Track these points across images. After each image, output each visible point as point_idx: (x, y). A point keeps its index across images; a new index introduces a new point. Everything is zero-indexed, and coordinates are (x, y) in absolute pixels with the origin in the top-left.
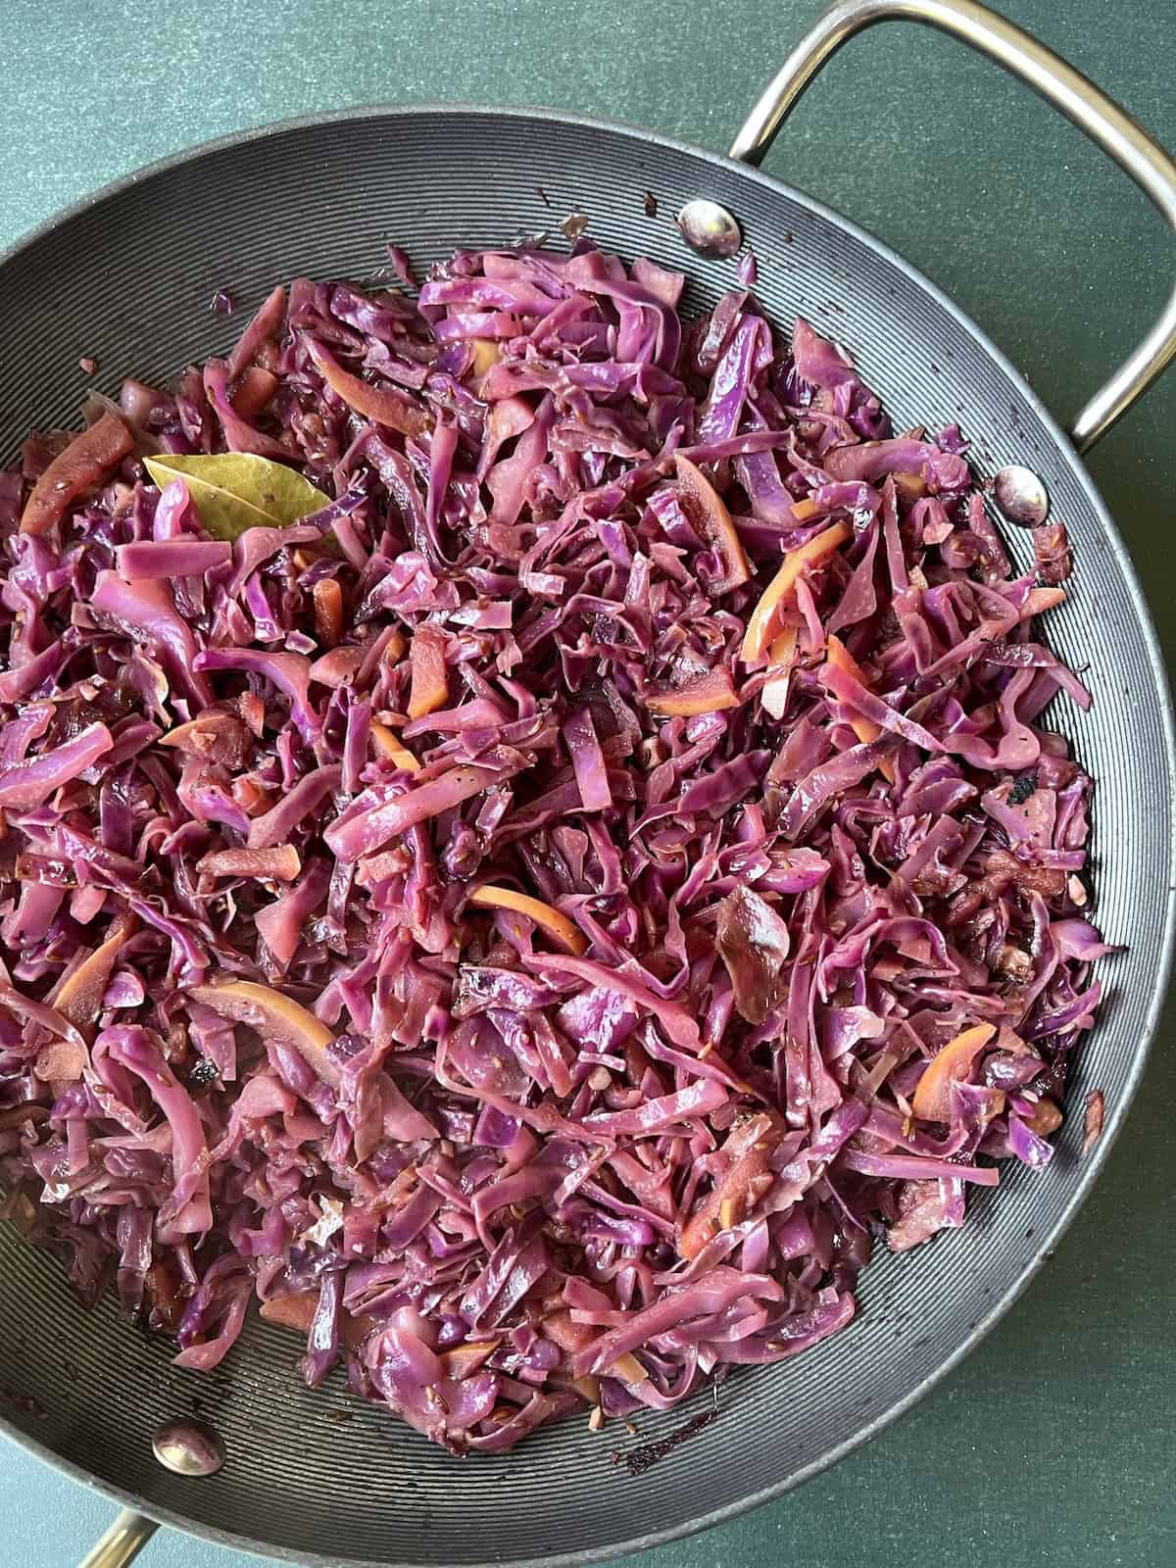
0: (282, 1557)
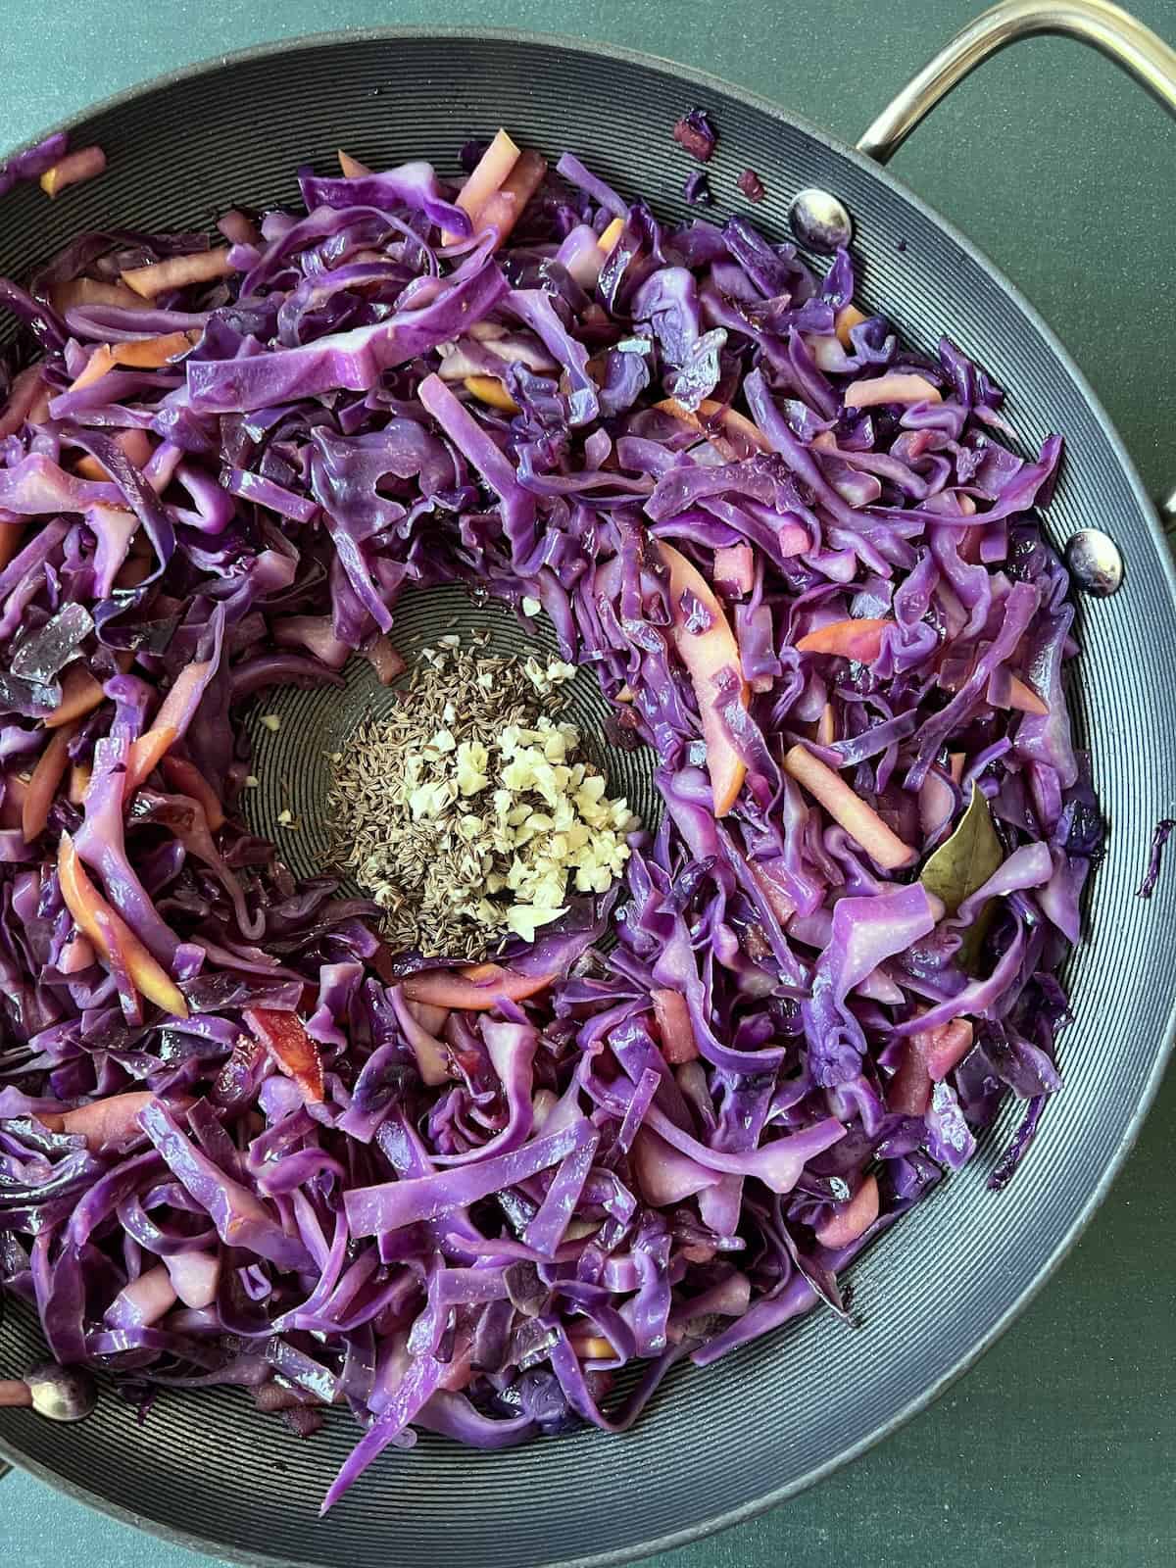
0: (133, 1524)
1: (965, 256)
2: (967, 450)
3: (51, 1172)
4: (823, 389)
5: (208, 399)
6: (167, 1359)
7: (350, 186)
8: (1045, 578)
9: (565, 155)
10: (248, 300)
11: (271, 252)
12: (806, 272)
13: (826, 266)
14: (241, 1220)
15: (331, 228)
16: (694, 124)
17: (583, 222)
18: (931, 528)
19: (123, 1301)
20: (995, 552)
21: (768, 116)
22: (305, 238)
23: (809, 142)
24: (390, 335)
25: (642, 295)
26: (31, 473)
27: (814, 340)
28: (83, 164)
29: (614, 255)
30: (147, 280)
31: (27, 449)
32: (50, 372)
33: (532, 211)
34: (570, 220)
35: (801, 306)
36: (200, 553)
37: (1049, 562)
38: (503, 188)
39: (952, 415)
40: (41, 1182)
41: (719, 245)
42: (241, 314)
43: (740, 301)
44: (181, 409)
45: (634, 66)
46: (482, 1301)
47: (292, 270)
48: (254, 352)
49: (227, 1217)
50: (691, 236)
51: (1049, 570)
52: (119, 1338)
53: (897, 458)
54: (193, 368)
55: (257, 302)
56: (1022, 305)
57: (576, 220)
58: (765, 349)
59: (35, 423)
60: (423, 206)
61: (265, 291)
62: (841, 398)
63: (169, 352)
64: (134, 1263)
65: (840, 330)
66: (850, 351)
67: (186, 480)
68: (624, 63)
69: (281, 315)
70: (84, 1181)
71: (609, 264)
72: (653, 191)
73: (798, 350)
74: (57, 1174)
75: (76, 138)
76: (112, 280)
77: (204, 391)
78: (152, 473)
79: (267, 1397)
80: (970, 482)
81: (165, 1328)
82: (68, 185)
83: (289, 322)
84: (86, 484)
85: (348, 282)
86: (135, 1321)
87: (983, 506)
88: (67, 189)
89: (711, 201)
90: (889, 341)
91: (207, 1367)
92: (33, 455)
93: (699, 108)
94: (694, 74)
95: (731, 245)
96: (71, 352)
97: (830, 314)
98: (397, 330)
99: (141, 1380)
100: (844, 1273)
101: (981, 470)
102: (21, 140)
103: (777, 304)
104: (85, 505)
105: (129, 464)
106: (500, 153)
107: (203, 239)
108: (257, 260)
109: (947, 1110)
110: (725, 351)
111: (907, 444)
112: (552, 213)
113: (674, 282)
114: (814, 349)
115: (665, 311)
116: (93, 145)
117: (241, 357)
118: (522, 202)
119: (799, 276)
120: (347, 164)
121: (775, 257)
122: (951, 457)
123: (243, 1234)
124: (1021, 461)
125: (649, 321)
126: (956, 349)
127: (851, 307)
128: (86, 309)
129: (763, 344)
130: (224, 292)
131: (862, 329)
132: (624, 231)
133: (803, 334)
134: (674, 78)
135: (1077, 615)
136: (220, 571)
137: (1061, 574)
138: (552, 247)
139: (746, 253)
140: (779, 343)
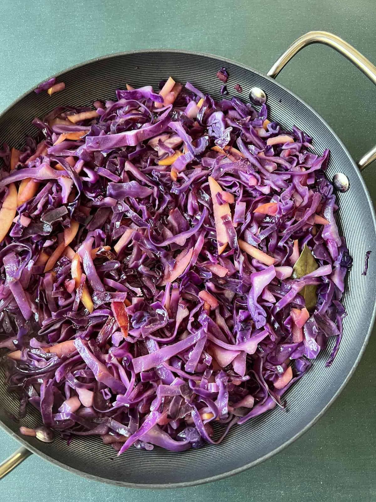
1: (298, 101)
2: (301, 154)
3: (47, 363)
4: (261, 141)
5: (91, 147)
6: (77, 424)
7: (130, 92)
8: (326, 188)
9: (188, 82)
10: (102, 123)
11: (108, 110)
12: (254, 110)
13: (260, 109)
14: (102, 373)
15: (124, 105)
16: (222, 72)
17: (193, 100)
18: (292, 176)
19: (65, 405)
20: (311, 182)
21: (242, 68)
22: (117, 106)
23: (253, 74)
24: (142, 132)
25: (210, 119)
26: (43, 168)
27: (257, 129)
28: (59, 87)
29: (202, 108)
30: (74, 118)
31: (41, 162)
32: (48, 143)
33: (179, 98)
34: (189, 100)
35: (253, 120)
36: (88, 193)
37: (327, 184)
38: (171, 91)
39: (297, 145)
40: (44, 367)
41: (230, 105)
42: (100, 127)
43: (236, 119)
44: (84, 149)
45: (206, 57)
46: (172, 396)
47: (114, 114)
48: (103, 135)
49: (98, 372)
50: (222, 103)
51: (327, 186)
52: (63, 415)
53: (282, 158)
54: (88, 138)
55: (104, 123)
56: (314, 112)
57: (191, 99)
58: (244, 131)
59: (43, 155)
60: (149, 96)
61: (106, 120)
62: (266, 143)
63: (81, 136)
64: (68, 393)
65: (264, 125)
66: (267, 131)
67: (85, 170)
68: (203, 57)
69: (112, 125)
70: (56, 366)
71: (200, 111)
72: (212, 92)
73: (252, 131)
74: (48, 364)
75: (58, 79)
76: (65, 119)
77: (90, 145)
78: (76, 168)
79: (107, 439)
80: (303, 163)
81: (76, 414)
82: (55, 93)
83: (114, 128)
84: (58, 171)
85: (130, 117)
86: (68, 411)
87: (307, 169)
88: (54, 94)
89: (228, 94)
90: (278, 127)
91: (88, 428)
92: (43, 163)
93: (223, 68)
94: (222, 58)
95: (233, 104)
96: (54, 136)
97: (261, 122)
98: (144, 131)
99: (68, 432)
100: (283, 397)
101: (306, 159)
102: (44, 79)
103: (246, 120)
104: (57, 177)
105: (69, 165)
106: (170, 83)
107: (89, 108)
108: (104, 112)
109: (310, 340)
110: (232, 133)
111: (284, 154)
112: (184, 99)
113: (218, 115)
114: (257, 131)
115: (216, 123)
116: (62, 82)
117: (101, 136)
118: (176, 95)
119: (253, 112)
120: (128, 87)
121: (245, 107)
122: (297, 157)
123: (102, 378)
124: (317, 156)
125: (211, 126)
126: (298, 128)
127: (267, 120)
128: (57, 126)
129: (243, 130)
130: (95, 121)
131: (270, 125)
132: (204, 102)
133: (254, 127)
134: (217, 60)
135: (337, 197)
136: (93, 199)
137: (331, 186)
138: (184, 107)
139: (237, 106)
140: (247, 129)
